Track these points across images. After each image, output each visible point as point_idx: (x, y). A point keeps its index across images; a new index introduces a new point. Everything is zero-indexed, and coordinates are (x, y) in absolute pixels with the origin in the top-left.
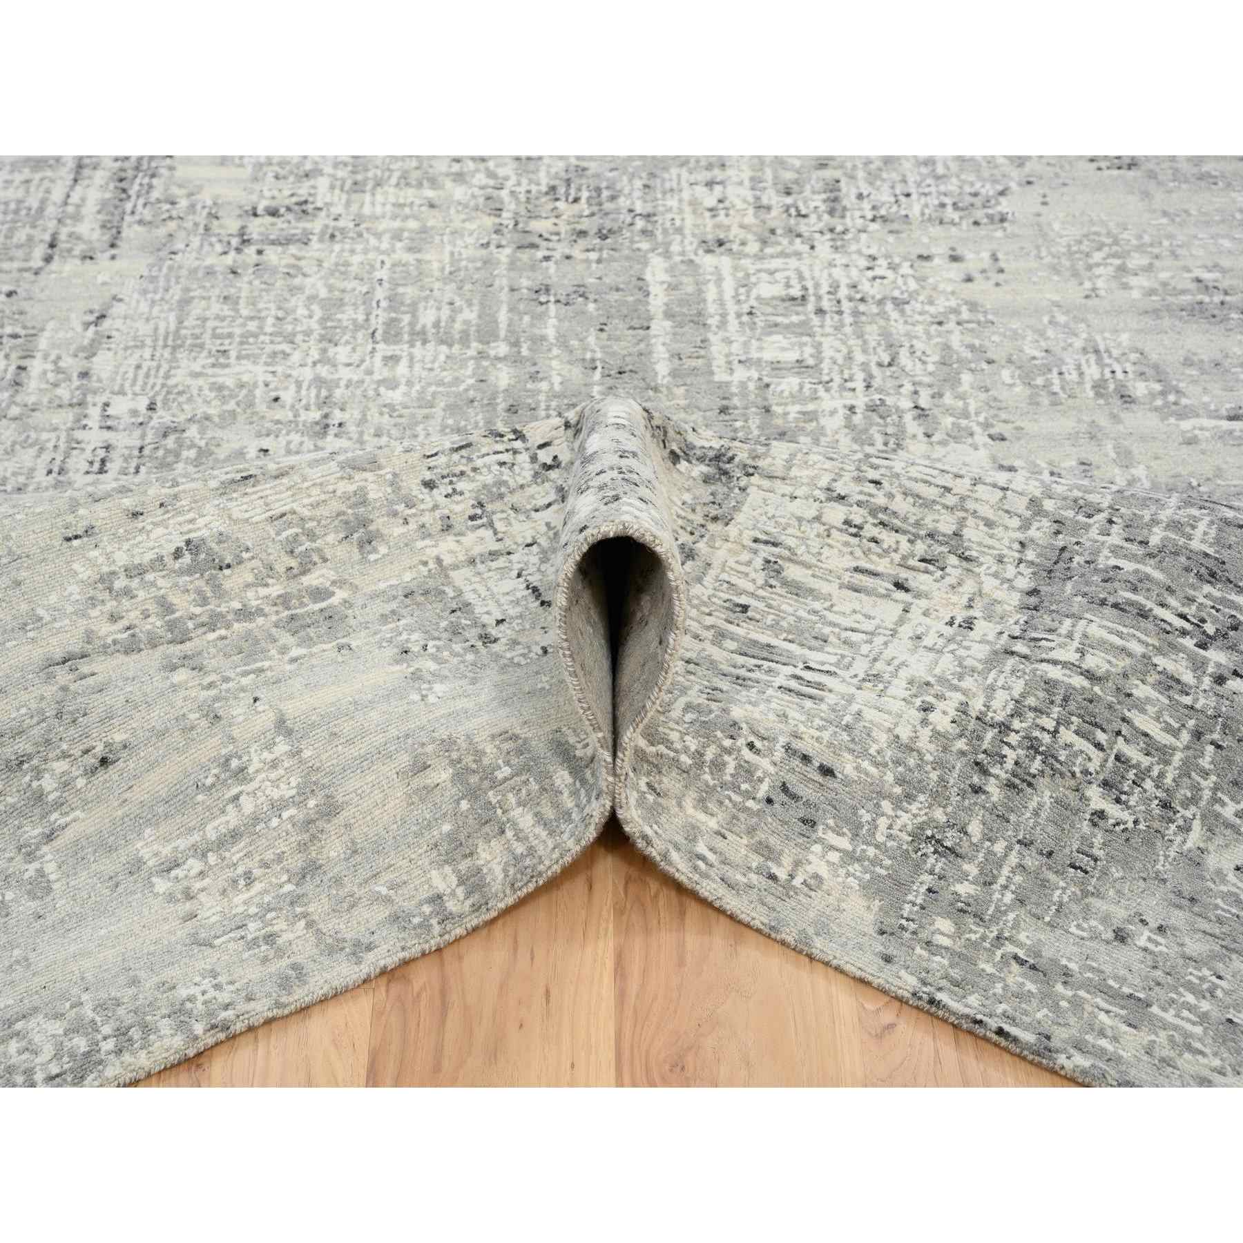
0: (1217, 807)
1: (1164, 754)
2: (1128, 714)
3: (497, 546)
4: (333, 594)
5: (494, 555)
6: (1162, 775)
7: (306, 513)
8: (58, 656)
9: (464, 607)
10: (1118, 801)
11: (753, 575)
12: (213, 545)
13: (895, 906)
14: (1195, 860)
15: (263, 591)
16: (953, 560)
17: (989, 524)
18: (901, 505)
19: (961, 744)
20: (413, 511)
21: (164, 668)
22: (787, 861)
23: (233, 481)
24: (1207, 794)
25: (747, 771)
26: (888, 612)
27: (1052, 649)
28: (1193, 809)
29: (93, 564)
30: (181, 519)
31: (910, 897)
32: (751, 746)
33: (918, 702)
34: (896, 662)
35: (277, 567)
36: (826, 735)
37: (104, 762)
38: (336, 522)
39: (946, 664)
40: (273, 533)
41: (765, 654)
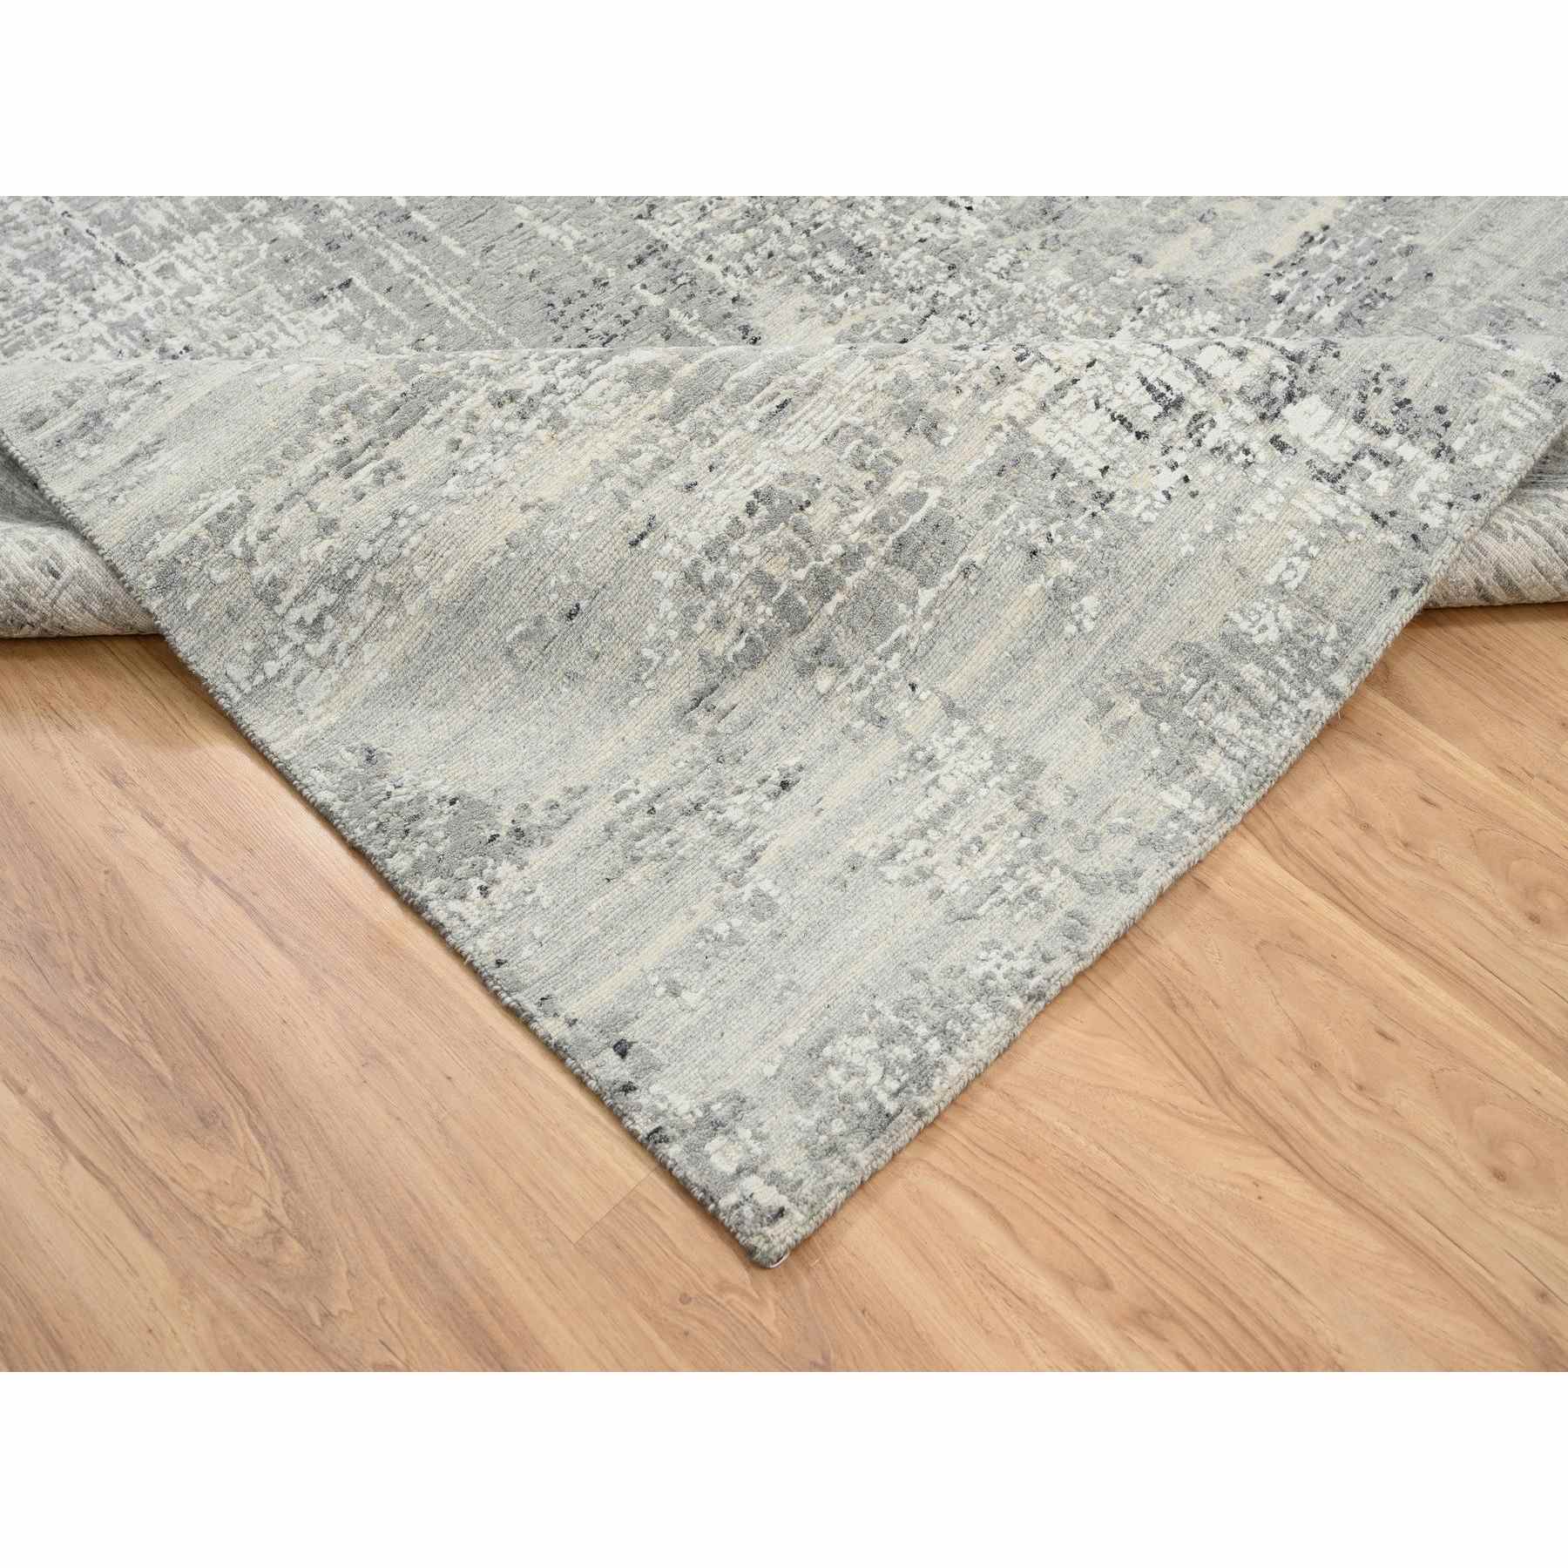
3: (1058, 379)
4: (925, 496)
5: (1060, 389)
7: (857, 420)
8: (688, 701)
9: (1060, 467)
12: (783, 488)
15: (857, 519)
20: (961, 375)
21: (801, 673)
23: (771, 415)
29: (671, 562)
30: (738, 474)
35: (854, 486)
37: (785, 785)
38: (892, 419)
40: (835, 454)
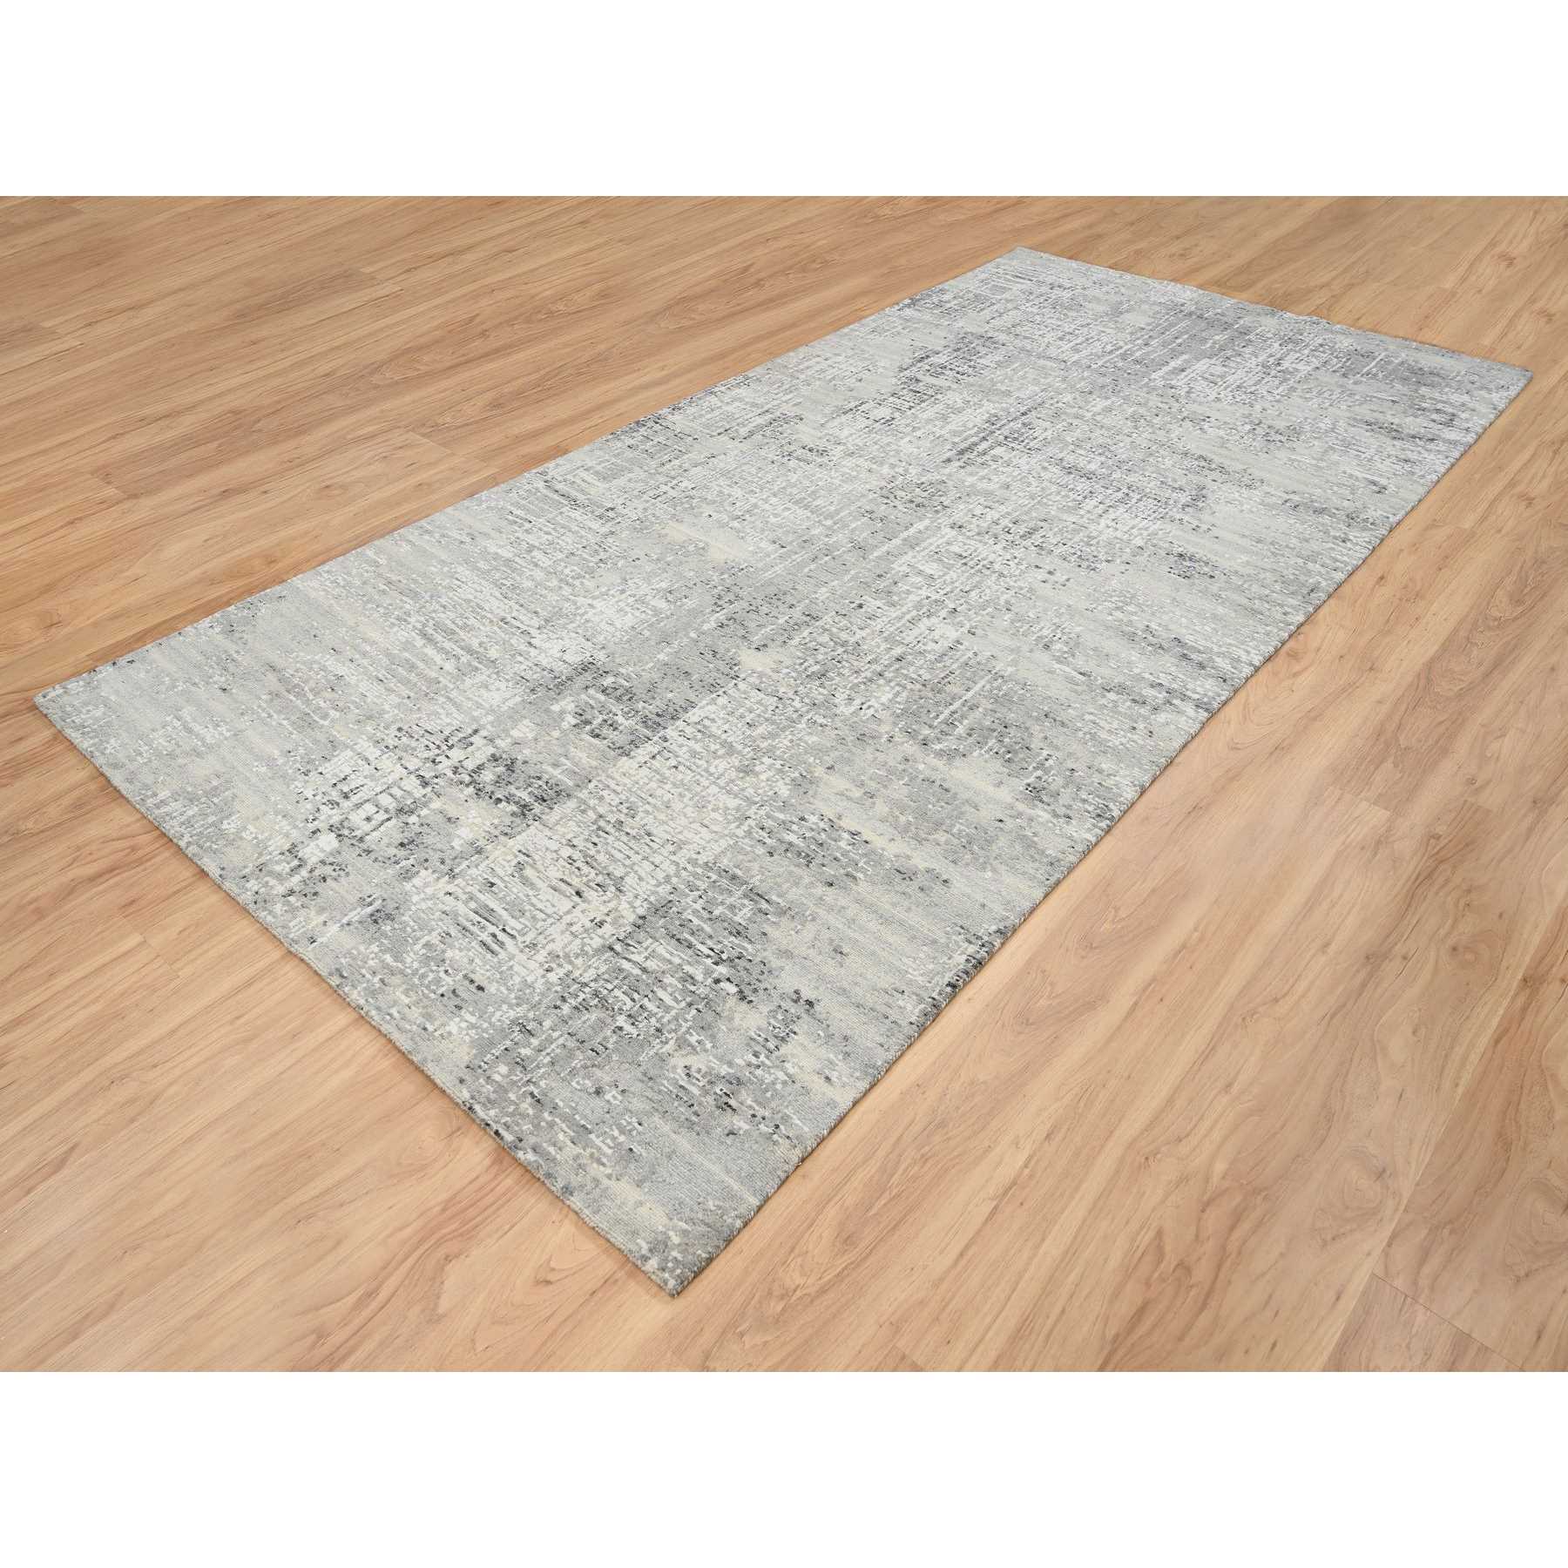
0: (688, 1036)
1: (668, 1009)
2: (655, 989)
6: (662, 1017)
10: (633, 1024)
11: (507, 868)
13: (482, 1053)
14: (662, 1059)
16: (613, 889)
17: (640, 879)
18: (601, 858)
19: (558, 988)
22: (437, 1023)
24: (684, 1029)
25: (438, 981)
26: (565, 905)
27: (633, 953)
28: (673, 1034)
31: (494, 1051)
32: (446, 971)
33: (546, 966)
34: (550, 938)
36: (488, 974)
39: (575, 946)
41: (486, 915)
